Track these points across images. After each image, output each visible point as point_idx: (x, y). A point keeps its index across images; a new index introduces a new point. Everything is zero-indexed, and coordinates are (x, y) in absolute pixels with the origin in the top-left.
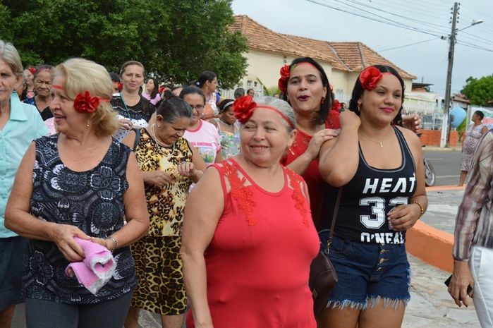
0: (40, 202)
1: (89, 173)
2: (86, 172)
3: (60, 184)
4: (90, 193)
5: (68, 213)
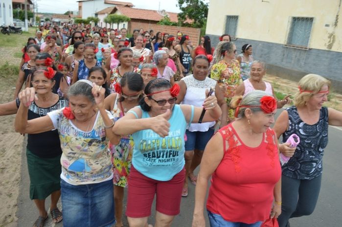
1: (316, 125)
2: (315, 125)
3: (304, 132)
4: (318, 134)
5: (310, 144)
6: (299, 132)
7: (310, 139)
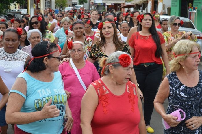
0: (178, 103)
1: (196, 87)
2: (195, 87)
3: (185, 94)
4: (199, 96)
5: (191, 105)
6: (180, 95)
7: (190, 100)
